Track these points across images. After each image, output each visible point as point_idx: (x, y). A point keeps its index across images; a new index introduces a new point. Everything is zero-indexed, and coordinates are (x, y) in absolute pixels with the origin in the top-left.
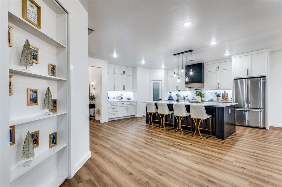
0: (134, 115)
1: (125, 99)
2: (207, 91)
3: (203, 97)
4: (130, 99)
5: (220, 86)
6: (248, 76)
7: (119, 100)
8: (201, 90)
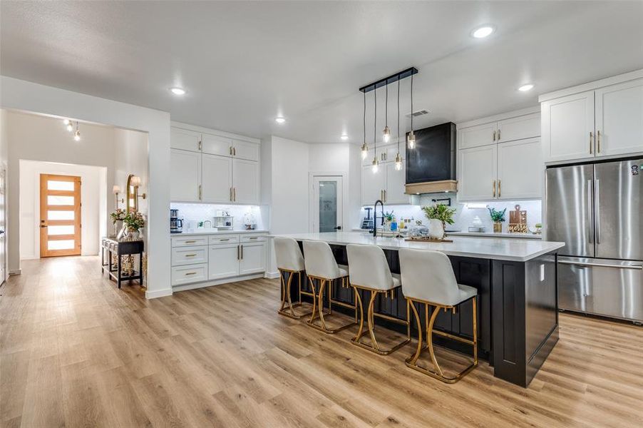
0: (263, 273)
1: (237, 227)
2: (466, 204)
3: (450, 222)
4: (254, 225)
5: (505, 190)
6: (590, 157)
7: (216, 231)
8: (450, 202)
